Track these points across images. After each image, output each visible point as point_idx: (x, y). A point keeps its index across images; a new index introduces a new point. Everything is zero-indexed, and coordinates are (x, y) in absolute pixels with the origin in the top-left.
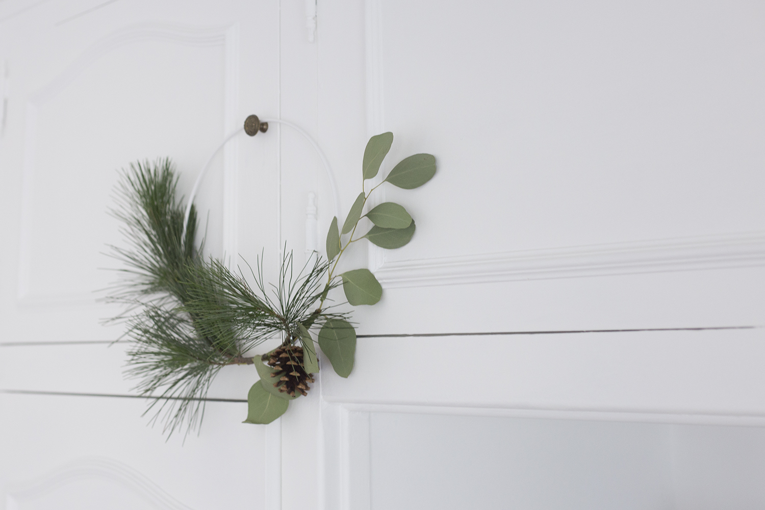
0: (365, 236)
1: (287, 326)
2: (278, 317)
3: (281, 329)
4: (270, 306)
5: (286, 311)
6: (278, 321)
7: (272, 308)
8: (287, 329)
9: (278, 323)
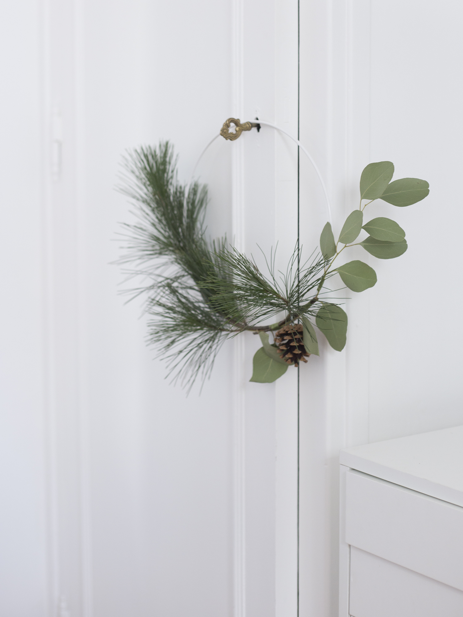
0: (360, 244)
1: (289, 306)
2: (282, 299)
3: (284, 309)
4: (276, 288)
5: (290, 294)
6: (283, 303)
7: (278, 291)
8: (290, 310)
9: (282, 304)
